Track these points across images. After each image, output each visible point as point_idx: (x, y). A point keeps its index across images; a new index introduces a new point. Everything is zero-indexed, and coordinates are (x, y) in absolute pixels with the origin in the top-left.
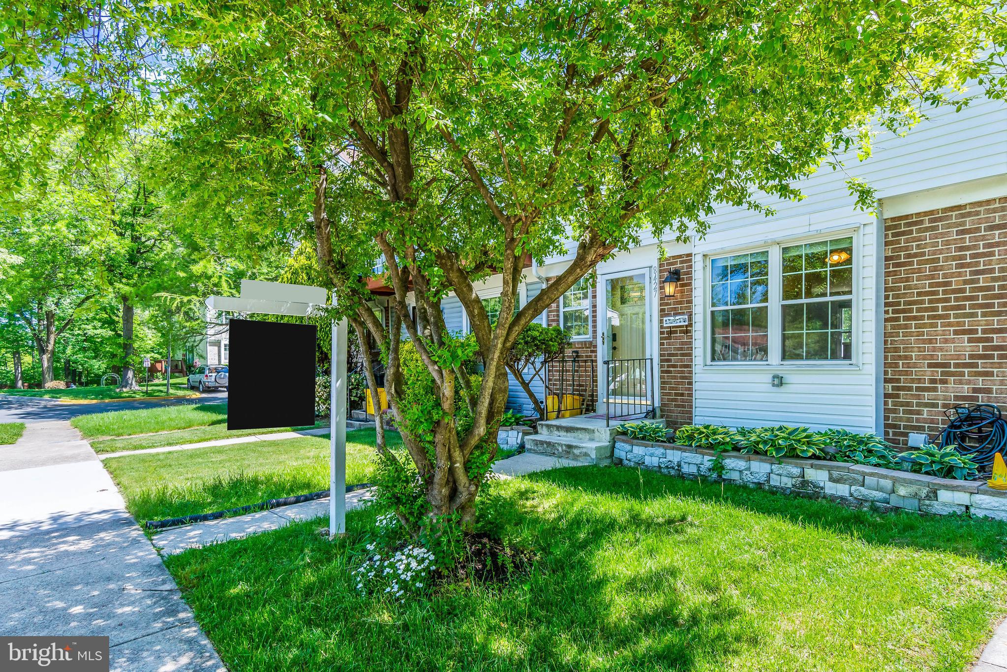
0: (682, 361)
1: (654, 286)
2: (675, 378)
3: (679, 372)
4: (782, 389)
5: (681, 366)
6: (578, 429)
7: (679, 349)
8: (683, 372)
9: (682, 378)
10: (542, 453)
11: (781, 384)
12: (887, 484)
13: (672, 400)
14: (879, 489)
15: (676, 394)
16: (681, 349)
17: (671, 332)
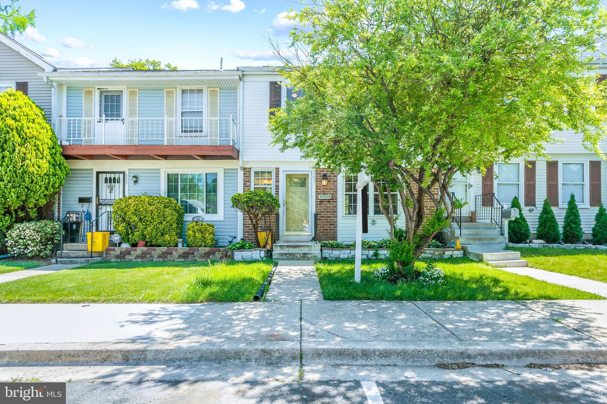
0: (326, 214)
1: (313, 180)
2: (323, 222)
3: (325, 220)
4: (374, 226)
5: (326, 217)
6: (301, 246)
7: (325, 209)
8: (327, 220)
9: (326, 222)
10: (285, 259)
11: (374, 224)
12: (432, 252)
13: (322, 232)
14: (430, 254)
15: (323, 230)
16: (327, 209)
17: (321, 202)
